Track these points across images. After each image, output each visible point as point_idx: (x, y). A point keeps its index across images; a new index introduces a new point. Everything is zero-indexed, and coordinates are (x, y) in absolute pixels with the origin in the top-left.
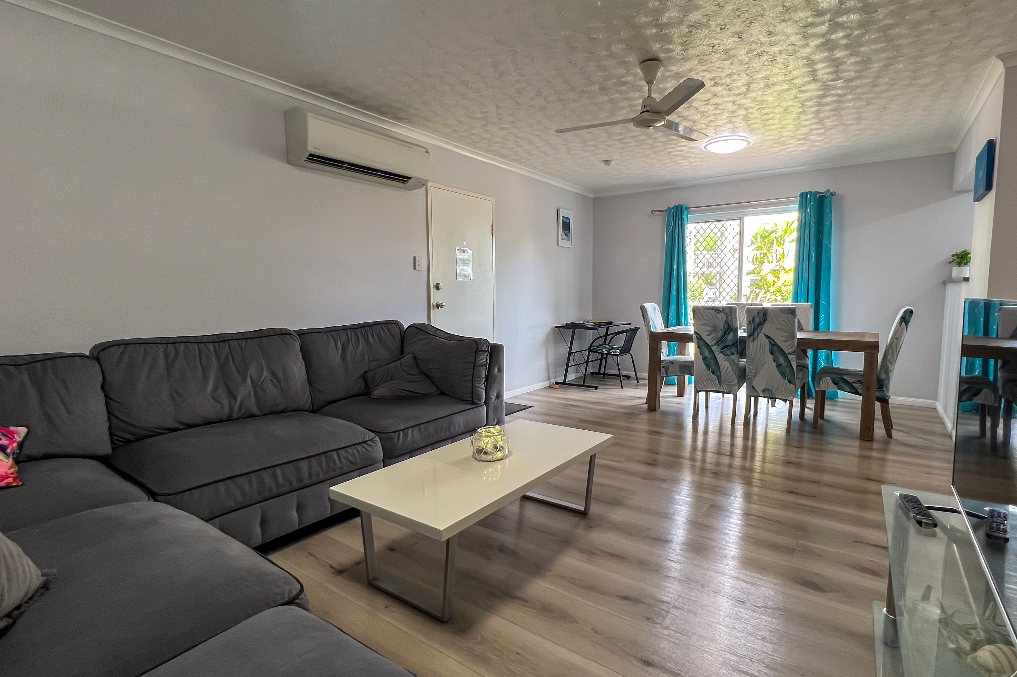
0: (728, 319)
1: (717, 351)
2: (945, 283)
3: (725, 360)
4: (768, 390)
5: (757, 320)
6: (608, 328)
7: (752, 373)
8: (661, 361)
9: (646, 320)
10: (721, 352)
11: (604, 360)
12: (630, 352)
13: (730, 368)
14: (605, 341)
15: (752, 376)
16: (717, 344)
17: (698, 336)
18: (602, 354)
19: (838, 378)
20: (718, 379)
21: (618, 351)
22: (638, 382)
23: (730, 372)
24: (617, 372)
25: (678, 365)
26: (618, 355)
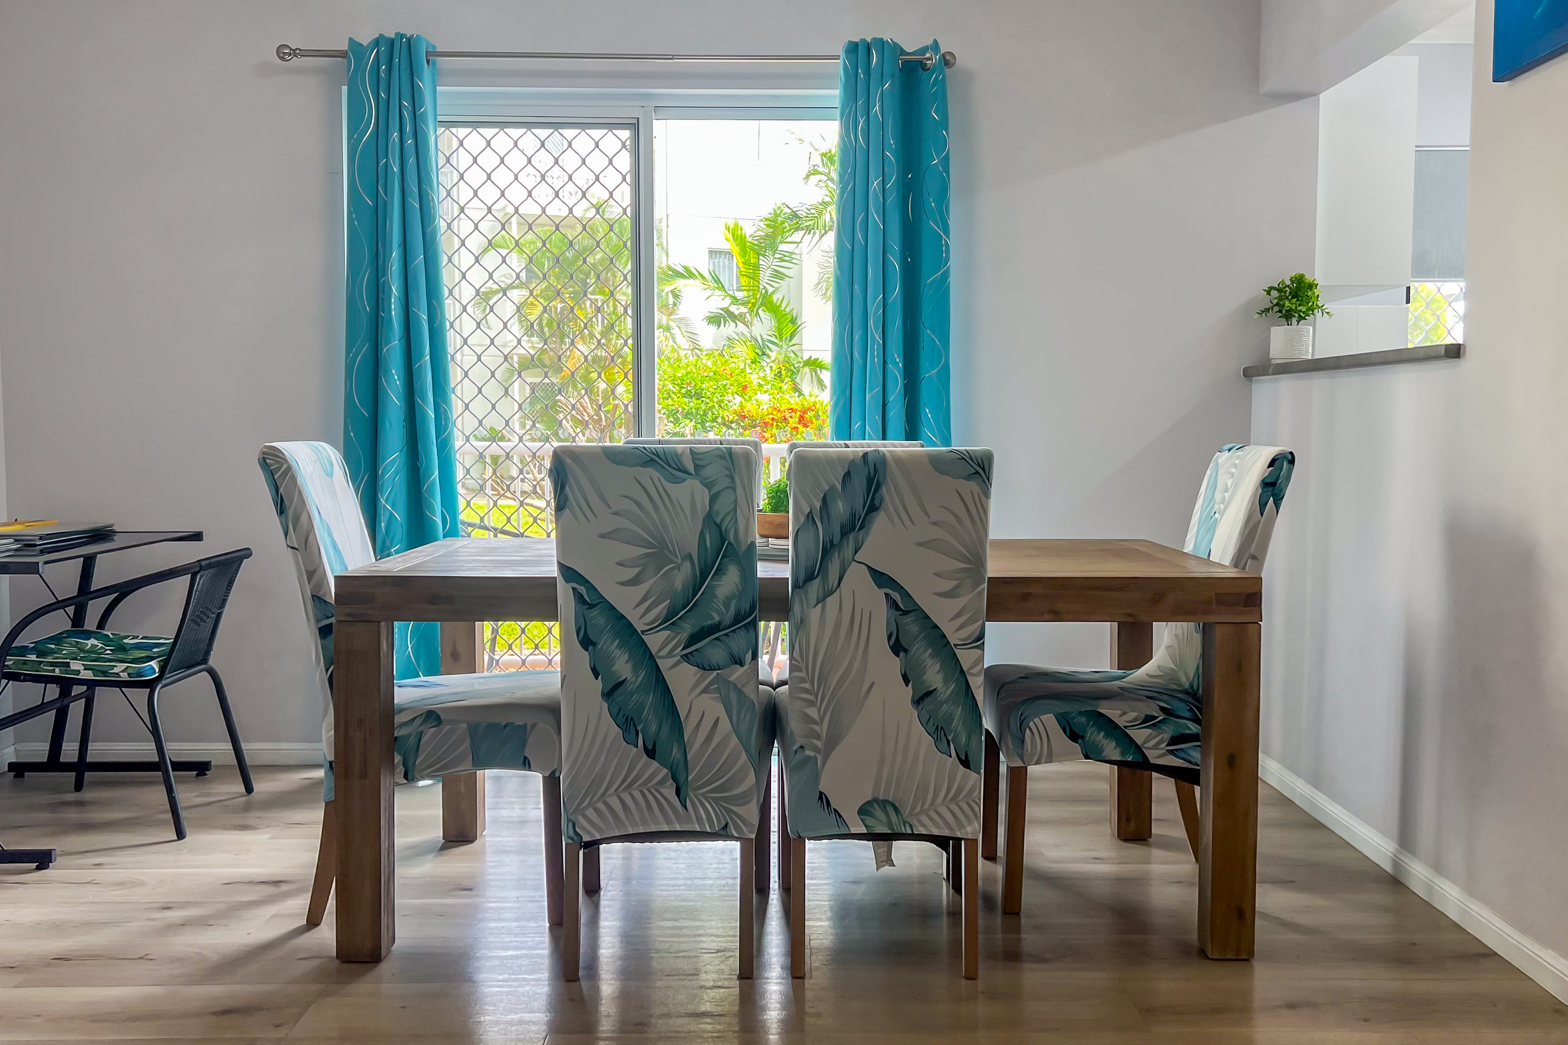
0: (716, 507)
1: (670, 654)
2: (1249, 373)
3: (705, 691)
4: (884, 804)
5: (840, 508)
6: (89, 563)
7: (818, 737)
8: (389, 710)
9: (297, 519)
10: (686, 658)
11: (76, 710)
12: (205, 661)
13: (725, 725)
14: (78, 620)
15: (816, 749)
16: (670, 620)
17: (582, 590)
18: (66, 684)
19: (1081, 713)
20: (674, 778)
21: (154, 664)
22: (249, 789)
23: (725, 741)
24: (146, 750)
25: (465, 725)
26: (150, 685)
